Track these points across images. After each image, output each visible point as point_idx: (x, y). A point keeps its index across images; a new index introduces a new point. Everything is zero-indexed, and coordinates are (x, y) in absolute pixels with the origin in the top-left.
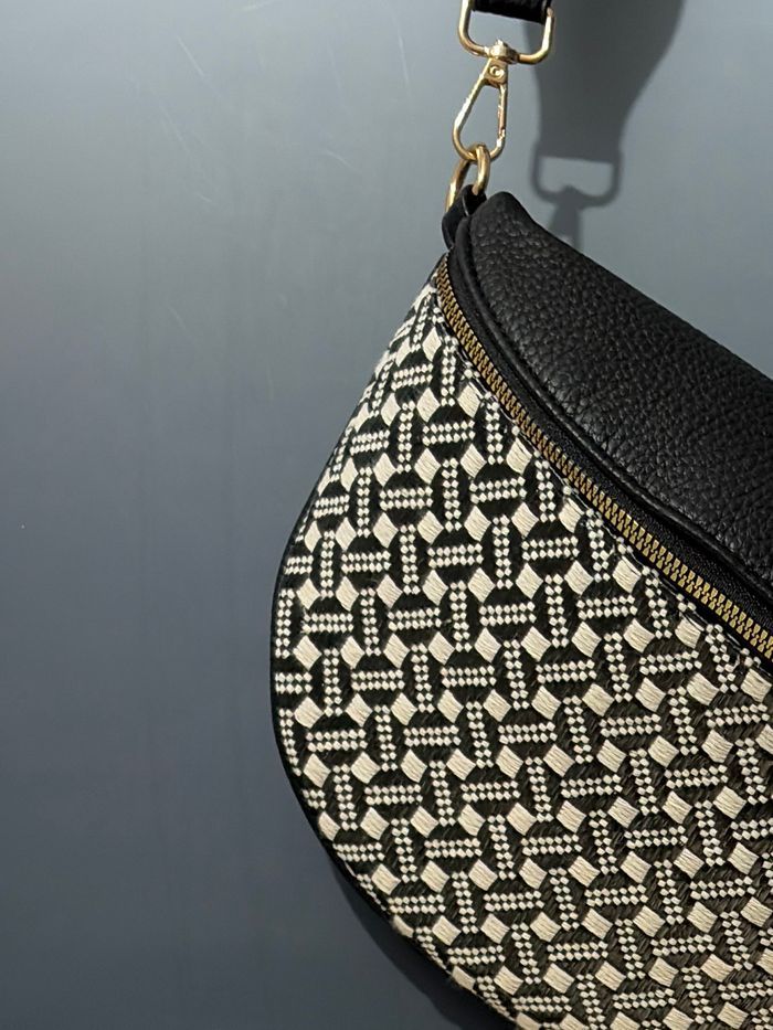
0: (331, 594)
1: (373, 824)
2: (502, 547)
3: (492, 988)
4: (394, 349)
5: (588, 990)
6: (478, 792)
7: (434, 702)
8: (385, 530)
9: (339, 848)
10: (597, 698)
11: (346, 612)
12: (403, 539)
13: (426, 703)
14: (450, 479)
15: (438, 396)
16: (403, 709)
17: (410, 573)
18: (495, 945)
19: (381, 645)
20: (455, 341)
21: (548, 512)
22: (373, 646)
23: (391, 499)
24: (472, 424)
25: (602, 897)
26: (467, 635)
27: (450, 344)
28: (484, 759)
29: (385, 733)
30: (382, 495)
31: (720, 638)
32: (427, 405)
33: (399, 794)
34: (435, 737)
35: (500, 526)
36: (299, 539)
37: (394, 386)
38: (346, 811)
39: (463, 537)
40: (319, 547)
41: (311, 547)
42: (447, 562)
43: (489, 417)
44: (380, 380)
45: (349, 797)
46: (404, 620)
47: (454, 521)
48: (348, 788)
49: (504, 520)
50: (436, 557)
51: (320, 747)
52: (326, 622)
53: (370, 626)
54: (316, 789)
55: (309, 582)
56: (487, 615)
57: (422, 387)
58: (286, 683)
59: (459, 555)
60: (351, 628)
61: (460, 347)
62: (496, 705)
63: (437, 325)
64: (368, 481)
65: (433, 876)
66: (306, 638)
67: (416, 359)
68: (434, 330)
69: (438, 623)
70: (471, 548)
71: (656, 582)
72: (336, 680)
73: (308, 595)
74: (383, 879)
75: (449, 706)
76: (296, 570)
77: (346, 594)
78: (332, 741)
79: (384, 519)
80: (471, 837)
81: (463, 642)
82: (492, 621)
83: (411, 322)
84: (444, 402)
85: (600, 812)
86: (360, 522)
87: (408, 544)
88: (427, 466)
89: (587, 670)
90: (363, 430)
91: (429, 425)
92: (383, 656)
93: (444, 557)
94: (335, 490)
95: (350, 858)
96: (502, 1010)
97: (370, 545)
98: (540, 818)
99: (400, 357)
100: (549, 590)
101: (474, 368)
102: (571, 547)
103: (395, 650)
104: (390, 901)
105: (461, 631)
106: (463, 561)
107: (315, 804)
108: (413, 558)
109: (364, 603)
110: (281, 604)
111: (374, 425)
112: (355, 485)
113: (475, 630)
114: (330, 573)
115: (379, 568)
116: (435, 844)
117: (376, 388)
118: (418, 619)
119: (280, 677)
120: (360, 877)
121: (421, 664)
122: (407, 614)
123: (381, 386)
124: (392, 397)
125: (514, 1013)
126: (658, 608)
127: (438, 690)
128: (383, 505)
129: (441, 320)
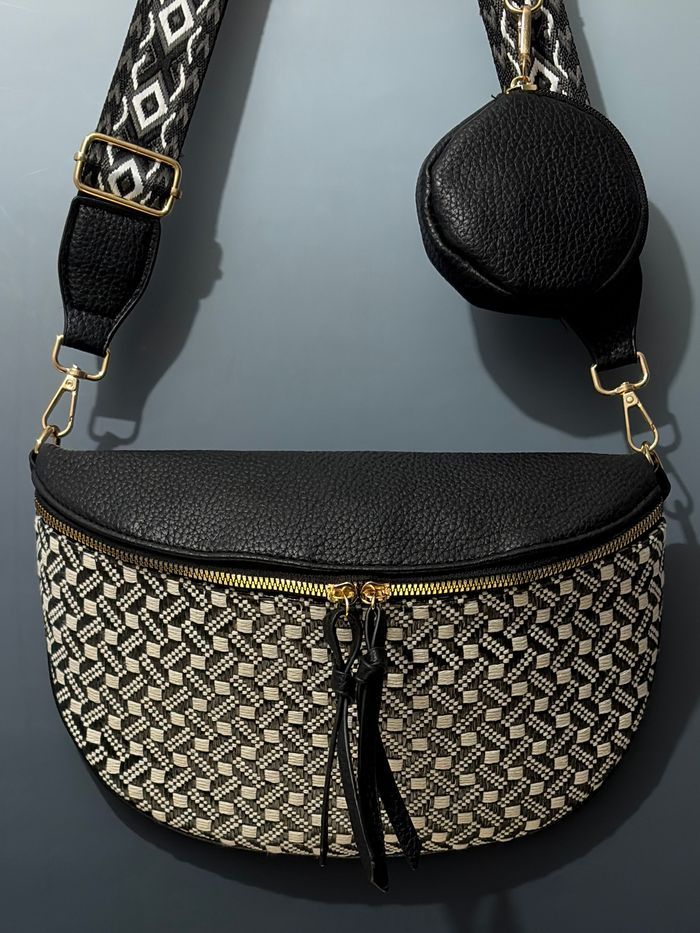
0: (86, 700)
1: (180, 800)
2: (151, 624)
3: (291, 846)
4: (40, 558)
5: (338, 816)
6: (219, 753)
7: (169, 722)
8: (91, 652)
9: (171, 823)
10: (245, 669)
11: (99, 705)
12: (102, 651)
13: (166, 725)
14: (105, 607)
15: (74, 569)
16: (157, 734)
17: (117, 666)
18: (277, 823)
19: (126, 710)
20: (64, 537)
21: (162, 593)
22: (123, 713)
23: (84, 635)
24: (97, 572)
25: (314, 766)
26: (163, 679)
27: (63, 540)
28: (211, 734)
29: (156, 752)
30: (79, 635)
31: (285, 600)
32: (71, 576)
33: (183, 778)
34: (181, 739)
35: (143, 614)
36: (55, 682)
37: (51, 577)
38: (163, 803)
39: (130, 631)
40: (66, 680)
41: (63, 683)
42: (130, 649)
43: (104, 564)
44: (43, 578)
45: (160, 795)
46: (129, 691)
47: (120, 626)
48: (156, 791)
49: (144, 610)
50: (123, 649)
51: (130, 779)
52: (93, 716)
53: (115, 704)
54: (141, 801)
55: (72, 701)
56: (166, 663)
57: (63, 569)
58: (93, 758)
59: (133, 642)
60: (106, 711)
61: (68, 538)
62: (199, 704)
63: (51, 534)
64: (68, 633)
65: (225, 808)
66: (89, 729)
67: (52, 557)
68: (51, 538)
69: (145, 681)
70: (137, 635)
71: (235, 594)
72: (116, 741)
73: (76, 707)
74: (203, 825)
75: (177, 719)
76: (63, 698)
77: (94, 695)
78: (134, 772)
79: (87, 647)
80: (231, 777)
81: (163, 683)
82: (170, 664)
83: (39, 540)
84: (78, 570)
85: (285, 725)
86: (77, 656)
87: (106, 652)
88: (90, 607)
89: (231, 659)
90: (50, 608)
91: (78, 586)
92: (130, 715)
93: (127, 647)
94: (56, 647)
95: (180, 825)
96: (303, 852)
97: (89, 663)
98: (258, 746)
99: (44, 561)
100: (187, 631)
101: (81, 544)
102: (183, 603)
103: (134, 708)
104: (213, 834)
105: (159, 679)
106: (137, 643)
107: (146, 809)
108: (113, 657)
109: (104, 694)
110: (67, 720)
111: (53, 603)
112: (63, 639)
113: (165, 673)
114: (80, 690)
115: (100, 672)
116: (216, 791)
117: (44, 584)
118: (135, 685)
119: (89, 757)
120: (191, 831)
121: (151, 707)
122: (128, 687)
123: (45, 581)
124: (53, 583)
125: (311, 851)
126: (245, 606)
127: (167, 714)
128: (82, 640)
129: (51, 530)
